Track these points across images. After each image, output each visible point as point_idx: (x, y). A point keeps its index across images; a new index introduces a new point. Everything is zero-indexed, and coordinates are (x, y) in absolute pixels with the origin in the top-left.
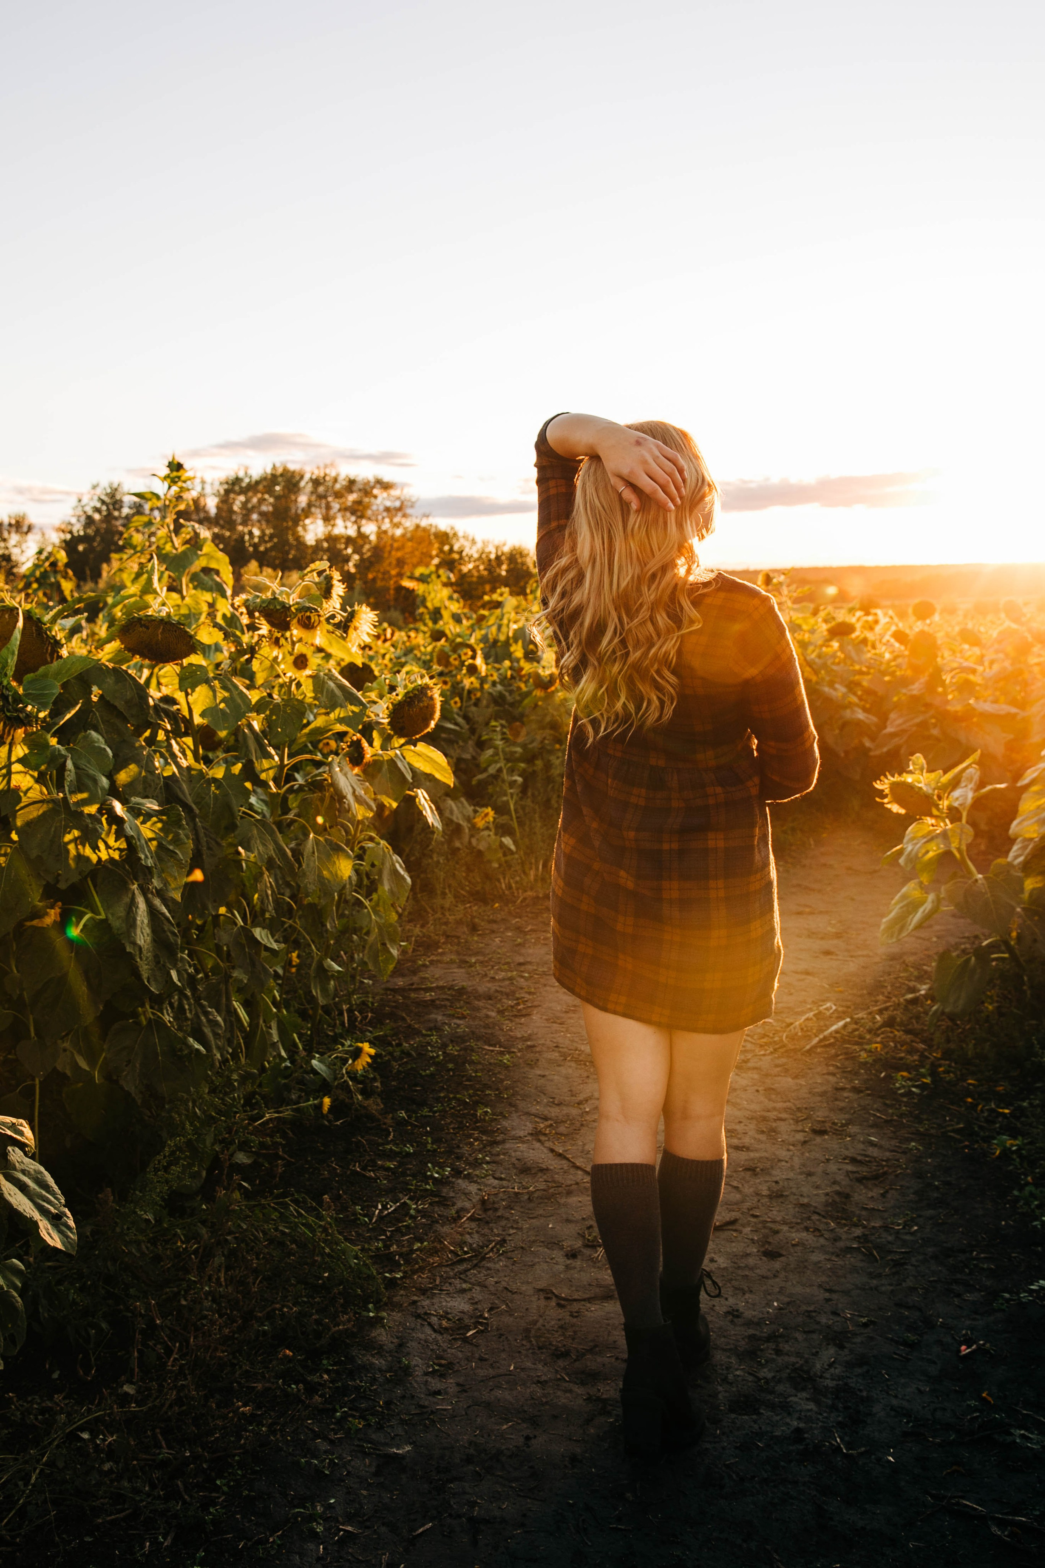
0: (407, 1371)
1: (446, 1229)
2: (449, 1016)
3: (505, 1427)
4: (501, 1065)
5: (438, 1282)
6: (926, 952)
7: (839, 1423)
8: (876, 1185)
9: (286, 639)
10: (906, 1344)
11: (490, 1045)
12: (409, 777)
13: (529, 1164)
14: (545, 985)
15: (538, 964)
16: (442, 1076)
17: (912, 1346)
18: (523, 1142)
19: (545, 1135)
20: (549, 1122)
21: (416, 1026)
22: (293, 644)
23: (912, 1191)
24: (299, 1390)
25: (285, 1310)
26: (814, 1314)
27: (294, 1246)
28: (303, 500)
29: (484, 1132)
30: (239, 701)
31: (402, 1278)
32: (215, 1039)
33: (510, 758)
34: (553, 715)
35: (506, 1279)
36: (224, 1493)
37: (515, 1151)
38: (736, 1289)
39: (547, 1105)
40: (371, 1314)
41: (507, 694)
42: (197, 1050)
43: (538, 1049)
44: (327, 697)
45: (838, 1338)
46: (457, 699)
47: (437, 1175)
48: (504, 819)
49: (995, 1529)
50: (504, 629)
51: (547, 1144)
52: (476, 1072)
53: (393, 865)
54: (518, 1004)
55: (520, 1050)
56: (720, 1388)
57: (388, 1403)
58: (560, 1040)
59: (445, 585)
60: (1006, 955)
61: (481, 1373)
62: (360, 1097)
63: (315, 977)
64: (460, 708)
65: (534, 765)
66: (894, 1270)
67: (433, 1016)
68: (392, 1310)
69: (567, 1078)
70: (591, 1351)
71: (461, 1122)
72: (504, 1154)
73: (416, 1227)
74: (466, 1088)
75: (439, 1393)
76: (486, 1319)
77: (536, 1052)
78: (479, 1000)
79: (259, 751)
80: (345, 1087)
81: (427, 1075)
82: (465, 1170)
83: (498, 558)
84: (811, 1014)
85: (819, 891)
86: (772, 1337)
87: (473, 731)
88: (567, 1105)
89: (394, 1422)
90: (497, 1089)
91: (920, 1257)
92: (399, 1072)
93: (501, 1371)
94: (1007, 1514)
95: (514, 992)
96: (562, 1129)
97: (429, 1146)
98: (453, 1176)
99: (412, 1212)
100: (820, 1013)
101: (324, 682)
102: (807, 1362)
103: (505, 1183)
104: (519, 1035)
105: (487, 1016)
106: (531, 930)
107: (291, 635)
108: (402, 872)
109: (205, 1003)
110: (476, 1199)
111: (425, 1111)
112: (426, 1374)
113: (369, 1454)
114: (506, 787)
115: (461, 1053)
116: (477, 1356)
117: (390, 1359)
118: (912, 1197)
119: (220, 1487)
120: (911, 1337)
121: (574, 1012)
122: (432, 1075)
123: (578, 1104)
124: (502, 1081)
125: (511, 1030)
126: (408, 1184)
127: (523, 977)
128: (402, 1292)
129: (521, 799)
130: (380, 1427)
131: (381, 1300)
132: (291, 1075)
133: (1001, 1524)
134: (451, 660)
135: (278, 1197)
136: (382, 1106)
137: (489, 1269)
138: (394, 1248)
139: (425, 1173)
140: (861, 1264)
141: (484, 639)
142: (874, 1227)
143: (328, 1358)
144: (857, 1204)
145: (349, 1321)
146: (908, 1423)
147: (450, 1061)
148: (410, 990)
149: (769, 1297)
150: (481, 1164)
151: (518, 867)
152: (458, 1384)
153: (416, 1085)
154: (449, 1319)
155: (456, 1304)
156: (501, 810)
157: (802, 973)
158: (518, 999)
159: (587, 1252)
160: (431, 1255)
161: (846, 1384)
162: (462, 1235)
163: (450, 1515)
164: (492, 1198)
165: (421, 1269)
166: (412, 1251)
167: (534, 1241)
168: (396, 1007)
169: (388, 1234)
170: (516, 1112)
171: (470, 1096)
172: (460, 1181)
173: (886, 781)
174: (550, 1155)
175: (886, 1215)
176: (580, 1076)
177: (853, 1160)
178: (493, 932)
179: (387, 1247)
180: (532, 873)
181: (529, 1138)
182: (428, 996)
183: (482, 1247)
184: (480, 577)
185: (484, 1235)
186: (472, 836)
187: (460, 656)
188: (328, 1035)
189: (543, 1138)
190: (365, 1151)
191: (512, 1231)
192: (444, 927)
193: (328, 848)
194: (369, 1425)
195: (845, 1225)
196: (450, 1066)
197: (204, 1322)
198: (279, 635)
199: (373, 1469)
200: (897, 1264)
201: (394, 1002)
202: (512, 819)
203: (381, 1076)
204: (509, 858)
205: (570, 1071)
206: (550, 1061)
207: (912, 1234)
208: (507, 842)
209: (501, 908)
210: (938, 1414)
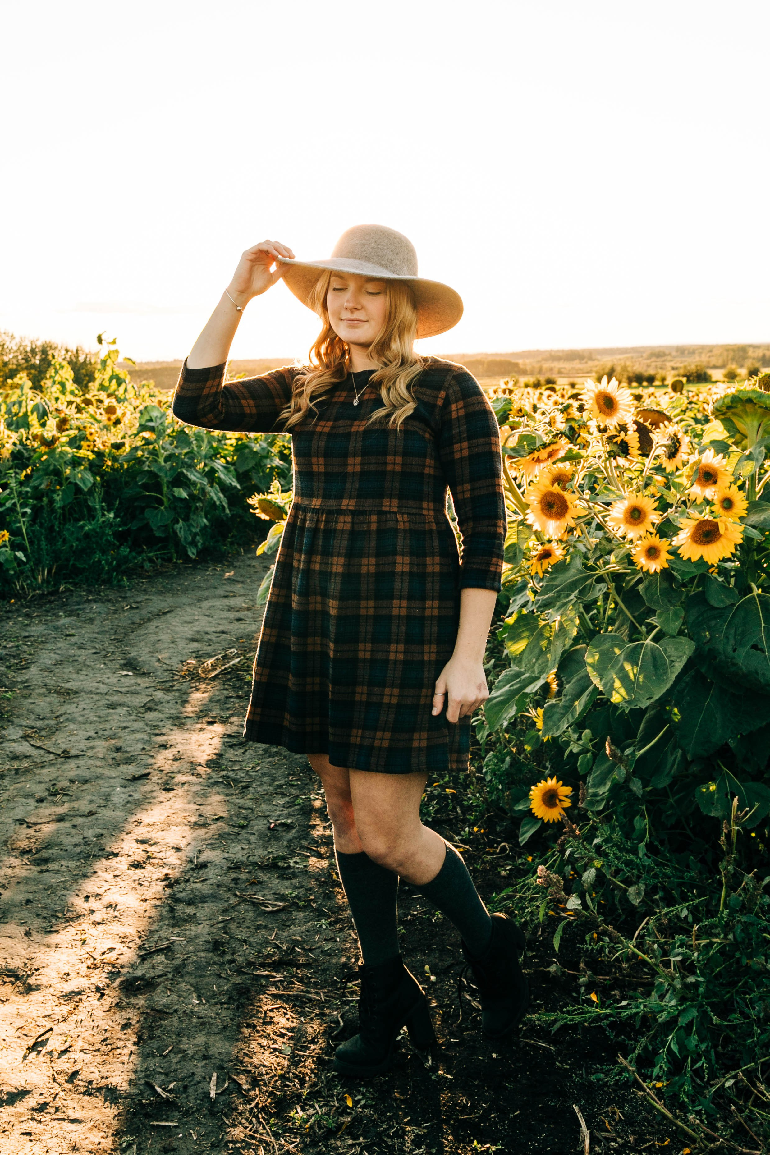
4: (5, 698)
8: (240, 748)
10: (239, 827)
13: (17, 755)
14: (42, 649)
15: (38, 637)
17: (242, 827)
18: (15, 742)
19: (31, 737)
20: (35, 730)
33: (22, 496)
34: (55, 465)
37: (9, 747)
39: (35, 720)
41: (24, 452)
43: (32, 687)
48: (18, 539)
51: (31, 742)
54: (21, 662)
55: (19, 689)
58: (48, 682)
65: (42, 501)
69: (50, 703)
70: (46, 848)
77: (30, 689)
84: (220, 656)
85: (242, 582)
88: (48, 719)
91: (258, 783)
95: (19, 655)
96: (43, 733)
100: (226, 655)
104: (19, 680)
106: (37, 616)
114: (19, 516)
120: (243, 822)
121: (60, 664)
123: (56, 717)
124: (4, 708)
125: (14, 677)
127: (26, 645)
129: (31, 525)
140: (222, 790)
142: (234, 770)
144: (226, 759)
146: (231, 864)
151: (29, 574)
156: (15, 533)
157: (219, 632)
158: (21, 659)
159: (50, 798)
167: (16, 796)
170: (12, 725)
173: (255, 498)
174: (33, 748)
175: (243, 763)
176: (59, 702)
177: (229, 736)
178: (9, 618)
180: (40, 578)
181: (20, 740)
184: (18, 365)
189: (29, 739)
195: (217, 770)
202: (24, 539)
204: (21, 567)
205: (53, 699)
206: (39, 695)
207: (256, 771)
208: (20, 554)
209: (16, 603)
210: (251, 858)
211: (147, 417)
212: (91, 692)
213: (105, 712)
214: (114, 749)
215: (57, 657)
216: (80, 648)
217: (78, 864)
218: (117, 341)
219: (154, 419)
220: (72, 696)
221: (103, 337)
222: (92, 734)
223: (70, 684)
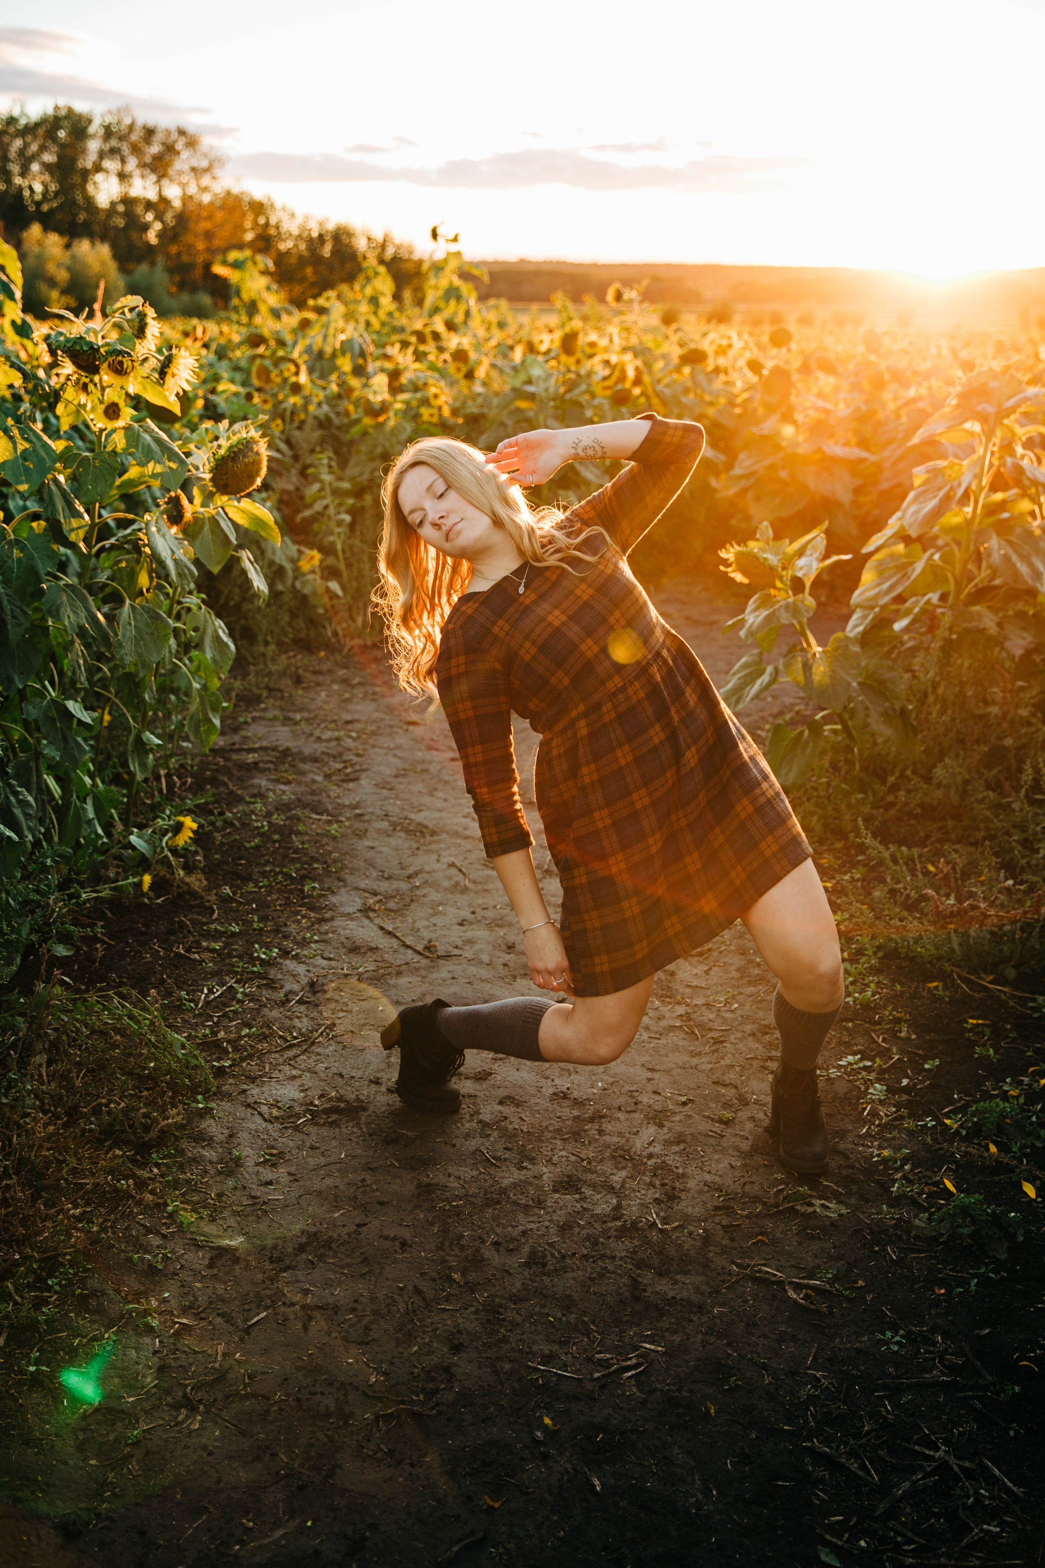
0: (238, 1162)
1: (275, 1013)
2: (273, 781)
3: (336, 1215)
4: (327, 834)
5: (267, 1070)
6: (761, 714)
7: (656, 1199)
8: (700, 962)
9: (95, 385)
10: (721, 1121)
11: (318, 814)
12: (233, 537)
13: (358, 944)
14: (374, 746)
15: (366, 723)
16: (268, 848)
17: (727, 1123)
18: (352, 919)
19: (374, 911)
20: (379, 897)
21: (239, 792)
22: (103, 389)
23: (734, 968)
24: (129, 1186)
25: (112, 1106)
26: (636, 1094)
27: (118, 1037)
28: (94, 146)
29: (312, 908)
30: (43, 454)
31: (231, 1066)
32: (26, 820)
33: (336, 492)
34: (384, 446)
35: (336, 1064)
36: (56, 1292)
37: (344, 929)
38: (563, 1070)
39: (377, 879)
40: (201, 1106)
41: (333, 417)
42: (9, 837)
43: (367, 818)
44: (142, 452)
45: (658, 1118)
46: (279, 421)
47: (263, 956)
48: (331, 561)
49: (792, 1294)
50: (330, 339)
51: (377, 921)
52: (303, 843)
53: (216, 631)
54: (346, 767)
55: (348, 819)
56: (545, 1170)
57: (220, 1195)
58: (390, 808)
59: (263, 273)
60: (839, 727)
61: (312, 1162)
62: (182, 873)
63: (133, 751)
64: (283, 432)
66: (714, 1048)
67: (256, 781)
68: (222, 1100)
69: (397, 850)
71: (288, 898)
72: (333, 932)
73: (244, 1011)
74: (293, 861)
75: (270, 1183)
76: (316, 1106)
77: (365, 821)
78: (305, 763)
79: (67, 510)
80: (165, 862)
81: (251, 848)
82: (293, 950)
83: (321, 236)
86: (598, 1117)
87: (296, 458)
88: (398, 879)
89: (226, 1214)
90: (325, 862)
91: (739, 1035)
92: (222, 844)
93: (332, 1159)
94: (803, 1278)
95: (341, 754)
96: (392, 905)
97: (255, 926)
98: (281, 957)
99: (239, 996)
101: (139, 435)
102: (627, 1141)
103: (333, 963)
104: (347, 803)
105: (314, 781)
106: (360, 684)
107: (101, 380)
108: (225, 638)
109: (14, 782)
110: (305, 981)
111: (251, 887)
112: (257, 1164)
113: (202, 1247)
114: (332, 524)
115: (288, 822)
116: (308, 1144)
117: (220, 1150)
118: (734, 974)
119: (52, 1287)
120: (728, 1115)
121: (404, 776)
122: (257, 847)
123: (409, 877)
124: (330, 853)
125: (338, 797)
126: (234, 966)
127: (350, 737)
128: (231, 1081)
129: (349, 538)
130: (212, 1219)
131: (209, 1090)
132: (108, 850)
133: (798, 1287)
134: (273, 376)
135: (101, 990)
136: (205, 883)
137: (319, 1054)
138: (221, 1035)
139: (252, 954)
140: (683, 1043)
141: (308, 350)
142: (696, 1005)
143: (158, 1152)
144: (681, 981)
145: (178, 1114)
146: (719, 1197)
147: (275, 832)
148: (231, 750)
149: (594, 1078)
150: (308, 943)
151: (345, 614)
152: (290, 1174)
153: (240, 858)
154: (279, 1108)
155: (286, 1092)
156: (327, 550)
158: (345, 762)
160: (260, 1041)
161: (664, 1162)
162: (291, 1019)
163: (284, 1304)
164: (321, 980)
165: (250, 1056)
166: (240, 1038)
167: (363, 1025)
168: (217, 771)
169: (215, 1019)
170: (345, 886)
171: (297, 870)
172: (288, 962)
173: (731, 550)
174: (380, 932)
175: (708, 992)
176: (410, 848)
178: (318, 684)
179: (214, 1033)
180: (360, 619)
181: (358, 914)
182: (251, 758)
183: (312, 1032)
184: (301, 257)
185: (313, 1019)
186: (295, 578)
187: (281, 371)
188: (145, 804)
189: (371, 915)
190: (189, 932)
191: (341, 1014)
192: (266, 679)
193: (146, 616)
194: (202, 1218)
195: (669, 1003)
196: (276, 837)
197: (27, 1120)
198: (87, 380)
199: (206, 1262)
200: (717, 1042)
201: (215, 764)
202: (339, 561)
203: (203, 849)
204: (335, 602)
205: (400, 842)
206: (379, 831)
207: (732, 1011)
208: (334, 586)
209: (327, 658)
210: (747, 1188)
211: (523, 377)
212: (456, 834)
213: (481, 873)
214: (504, 947)
215: (399, 763)
216: (430, 748)
217: (475, 1173)
218: (459, 238)
219: (534, 380)
220: (428, 838)
221: (439, 231)
222: (466, 914)
223: (423, 814)
